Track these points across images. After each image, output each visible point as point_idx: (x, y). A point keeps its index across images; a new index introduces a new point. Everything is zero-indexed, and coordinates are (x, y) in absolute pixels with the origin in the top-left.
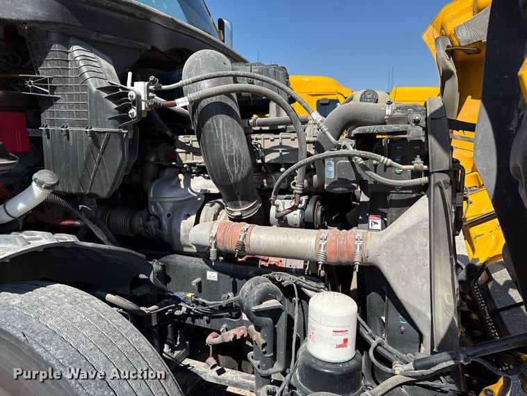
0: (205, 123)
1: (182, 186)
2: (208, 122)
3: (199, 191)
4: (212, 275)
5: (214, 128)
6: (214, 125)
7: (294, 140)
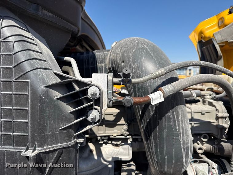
0: (164, 115)
1: (96, 157)
2: (170, 114)
3: (110, 159)
5: (174, 120)
6: (174, 117)
7: (204, 114)
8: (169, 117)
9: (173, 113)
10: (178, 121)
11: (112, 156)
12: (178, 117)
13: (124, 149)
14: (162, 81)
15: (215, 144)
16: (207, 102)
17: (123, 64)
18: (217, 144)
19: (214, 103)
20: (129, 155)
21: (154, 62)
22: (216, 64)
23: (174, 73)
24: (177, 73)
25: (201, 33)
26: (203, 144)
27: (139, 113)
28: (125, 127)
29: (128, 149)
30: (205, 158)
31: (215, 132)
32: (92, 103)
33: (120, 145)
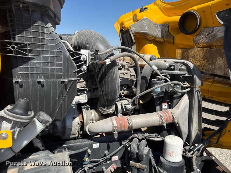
0: (109, 71)
2: (111, 70)
3: (74, 103)
4: (96, 146)
5: (113, 73)
7: (125, 74)
8: (111, 71)
9: (113, 69)
10: (115, 73)
11: (76, 101)
12: (115, 72)
13: (82, 96)
14: (108, 55)
15: (130, 90)
16: (126, 69)
17: (87, 45)
18: (131, 90)
19: (129, 69)
20: (86, 100)
21: (104, 46)
22: (131, 48)
23: (113, 52)
24: (114, 52)
25: (122, 24)
26: (124, 91)
27: (97, 71)
28: (85, 83)
29: (85, 96)
30: (124, 98)
31: (129, 83)
32: (83, 62)
33: (80, 95)
